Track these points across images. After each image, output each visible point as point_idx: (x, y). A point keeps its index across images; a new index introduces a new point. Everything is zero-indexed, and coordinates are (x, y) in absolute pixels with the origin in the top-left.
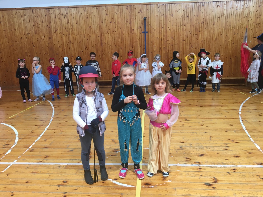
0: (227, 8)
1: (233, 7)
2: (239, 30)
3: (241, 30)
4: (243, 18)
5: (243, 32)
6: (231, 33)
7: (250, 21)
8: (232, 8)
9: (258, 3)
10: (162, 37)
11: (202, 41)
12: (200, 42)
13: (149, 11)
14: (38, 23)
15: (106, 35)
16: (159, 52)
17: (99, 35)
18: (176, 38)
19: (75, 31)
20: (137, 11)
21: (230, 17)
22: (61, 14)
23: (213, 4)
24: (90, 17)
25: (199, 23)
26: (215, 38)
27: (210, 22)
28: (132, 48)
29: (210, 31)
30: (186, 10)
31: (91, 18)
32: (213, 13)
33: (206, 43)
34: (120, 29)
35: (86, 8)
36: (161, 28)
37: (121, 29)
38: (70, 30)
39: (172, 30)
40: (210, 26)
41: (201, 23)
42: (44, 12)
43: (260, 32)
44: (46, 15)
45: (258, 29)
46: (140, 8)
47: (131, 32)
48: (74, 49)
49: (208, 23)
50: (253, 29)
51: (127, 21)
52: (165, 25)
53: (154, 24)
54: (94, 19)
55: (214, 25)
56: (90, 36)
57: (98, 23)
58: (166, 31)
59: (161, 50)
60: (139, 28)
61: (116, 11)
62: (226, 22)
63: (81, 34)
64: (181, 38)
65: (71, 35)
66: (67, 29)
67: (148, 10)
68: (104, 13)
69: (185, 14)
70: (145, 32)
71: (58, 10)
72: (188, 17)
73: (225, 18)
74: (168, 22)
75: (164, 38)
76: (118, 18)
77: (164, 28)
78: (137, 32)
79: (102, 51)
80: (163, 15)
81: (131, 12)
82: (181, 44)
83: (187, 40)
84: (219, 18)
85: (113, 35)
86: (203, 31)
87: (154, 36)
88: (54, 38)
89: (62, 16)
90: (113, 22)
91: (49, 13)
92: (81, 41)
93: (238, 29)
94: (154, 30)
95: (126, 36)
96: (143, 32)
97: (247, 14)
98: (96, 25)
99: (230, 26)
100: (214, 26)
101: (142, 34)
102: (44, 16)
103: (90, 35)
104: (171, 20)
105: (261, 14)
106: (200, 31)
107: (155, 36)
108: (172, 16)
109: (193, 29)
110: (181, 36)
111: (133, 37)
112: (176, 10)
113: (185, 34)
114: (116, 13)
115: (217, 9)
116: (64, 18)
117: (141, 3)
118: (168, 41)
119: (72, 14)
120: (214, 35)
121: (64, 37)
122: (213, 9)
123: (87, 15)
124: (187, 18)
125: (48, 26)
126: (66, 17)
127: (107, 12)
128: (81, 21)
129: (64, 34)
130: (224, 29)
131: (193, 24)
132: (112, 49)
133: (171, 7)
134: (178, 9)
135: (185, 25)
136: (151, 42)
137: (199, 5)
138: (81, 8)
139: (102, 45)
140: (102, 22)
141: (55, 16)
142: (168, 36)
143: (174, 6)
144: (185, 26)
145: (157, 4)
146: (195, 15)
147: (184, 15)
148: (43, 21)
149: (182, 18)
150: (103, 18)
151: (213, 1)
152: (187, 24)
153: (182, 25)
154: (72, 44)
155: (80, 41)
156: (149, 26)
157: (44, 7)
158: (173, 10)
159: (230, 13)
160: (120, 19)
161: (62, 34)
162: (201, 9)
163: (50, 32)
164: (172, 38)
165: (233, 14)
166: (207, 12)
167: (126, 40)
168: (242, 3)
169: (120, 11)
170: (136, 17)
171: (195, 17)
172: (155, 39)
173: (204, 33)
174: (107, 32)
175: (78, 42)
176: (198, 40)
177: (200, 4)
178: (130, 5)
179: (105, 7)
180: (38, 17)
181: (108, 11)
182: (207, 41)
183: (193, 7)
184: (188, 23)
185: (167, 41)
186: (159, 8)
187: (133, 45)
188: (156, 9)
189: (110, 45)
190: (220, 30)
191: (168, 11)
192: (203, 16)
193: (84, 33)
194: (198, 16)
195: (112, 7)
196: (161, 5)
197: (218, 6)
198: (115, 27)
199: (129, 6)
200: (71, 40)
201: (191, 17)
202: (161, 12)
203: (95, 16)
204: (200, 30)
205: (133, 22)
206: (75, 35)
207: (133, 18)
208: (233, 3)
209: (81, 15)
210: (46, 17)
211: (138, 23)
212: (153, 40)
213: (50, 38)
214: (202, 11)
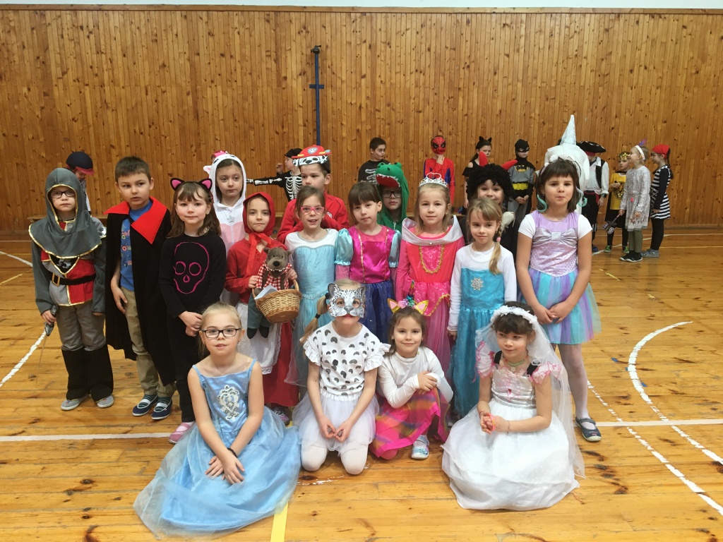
0: (528, 33)
1: (543, 30)
2: (558, 90)
3: (563, 89)
4: (568, 58)
5: (568, 95)
6: (539, 95)
7: (583, 68)
8: (540, 31)
9: (602, 21)
10: (364, 102)
11: (466, 115)
12: (460, 118)
13: (328, 29)
14: (8, 51)
15: (209, 89)
16: (356, 140)
17: (189, 89)
18: (398, 105)
19: (119, 75)
20: (294, 29)
21: (536, 55)
22: (77, 27)
23: (494, 20)
24: (164, 38)
25: (457, 68)
26: (499, 107)
27: (486, 66)
28: (283, 127)
29: (486, 88)
30: (423, 32)
31: (165, 42)
32: (492, 42)
33: (475, 121)
34: (248, 76)
35: (152, 13)
36: (358, 77)
37: (250, 74)
38: (106, 74)
39: (388, 85)
40: (486, 78)
41: (464, 68)
42: (27, 19)
43: (608, 97)
44: (33, 29)
45: (604, 89)
46: (303, 20)
47: (279, 84)
48: (118, 127)
49: (481, 68)
50: (592, 88)
51: (268, 53)
52: (369, 70)
53: (340, 64)
54: (176, 46)
55: (495, 73)
56: (164, 92)
57: (186, 56)
58: (373, 87)
59: (360, 137)
60: (300, 75)
61: (236, 25)
62: (526, 69)
63: (136, 85)
64: (412, 107)
65: (107, 88)
66: (96, 70)
67: (324, 27)
68: (202, 29)
69: (421, 43)
70: (316, 87)
71: (69, 17)
72: (429, 50)
73: (522, 57)
74: (379, 62)
75: (369, 104)
76: (242, 45)
77: (368, 76)
78: (294, 85)
79: (199, 134)
80: (365, 42)
81: (278, 29)
82: (412, 121)
83: (429, 111)
84: (508, 56)
85: (228, 90)
86: (467, 89)
87: (341, 98)
88: (56, 93)
89: (81, 32)
90: (228, 56)
91: (44, 22)
92: (136, 104)
93: (556, 87)
94: (342, 82)
95: (265, 94)
96: (311, 86)
97: (576, 48)
98: (181, 62)
99: (536, 78)
100: (497, 76)
101: (310, 90)
102: (29, 30)
103: (164, 88)
104: (385, 57)
105: (610, 50)
106: (459, 89)
107: (344, 99)
108: (388, 47)
109: (442, 82)
110: (412, 101)
111: (284, 98)
112: (398, 29)
113: (422, 96)
114: (237, 30)
115: (503, 33)
116: (88, 37)
117: (305, 7)
118: (377, 113)
119: (112, 27)
120: (495, 101)
121: (87, 90)
122: (493, 31)
123: (155, 31)
124: (428, 53)
125: (38, 58)
126: (92, 36)
127: (210, 27)
128: (136, 49)
129: (86, 82)
130: (520, 85)
131: (442, 70)
132: (226, 130)
133: (387, 22)
134: (403, 29)
135: (421, 72)
136: (333, 112)
137: (458, 21)
138: (136, 13)
139: (197, 116)
140: (198, 54)
141: (60, 33)
142: (377, 99)
143: (394, 19)
144: (422, 74)
145: (349, 11)
146: (447, 47)
147: (418, 45)
148: (26, 45)
149: (413, 52)
150: (201, 43)
151: (494, 13)
152: (427, 69)
153: (413, 70)
154: (109, 113)
155: (134, 105)
156: (328, 69)
157: (28, 5)
158: (389, 31)
159: (535, 46)
160: (248, 46)
161: (81, 84)
162: (463, 31)
163: (46, 76)
164: (389, 105)
165: (541, 46)
166: (479, 42)
167: (266, 106)
168: (563, 20)
169: (247, 26)
170: (293, 44)
171: (448, 52)
172: (344, 106)
173: (471, 93)
174: (212, 82)
175: (129, 107)
176: (455, 112)
177: (459, 16)
178: (275, 11)
179: (205, 13)
180: (9, 32)
181: (216, 23)
182: (477, 116)
183: (443, 25)
184: (429, 66)
185: (375, 114)
186: (354, 23)
187: (285, 119)
188: (345, 26)
189: (221, 117)
190: (510, 88)
191: (379, 33)
192: (468, 50)
193: (147, 83)
194: (455, 49)
195: (226, 13)
196: (358, 15)
197: (504, 25)
198: (235, 70)
199: (272, 14)
200: (108, 100)
201: (438, 51)
202: (358, 34)
203: (177, 35)
204: (461, 86)
205: (283, 56)
206: (119, 85)
207: (283, 45)
208: (543, 21)
209: (137, 31)
210: (33, 33)
211: (299, 62)
212: (340, 107)
213: (45, 94)
214: (464, 35)
